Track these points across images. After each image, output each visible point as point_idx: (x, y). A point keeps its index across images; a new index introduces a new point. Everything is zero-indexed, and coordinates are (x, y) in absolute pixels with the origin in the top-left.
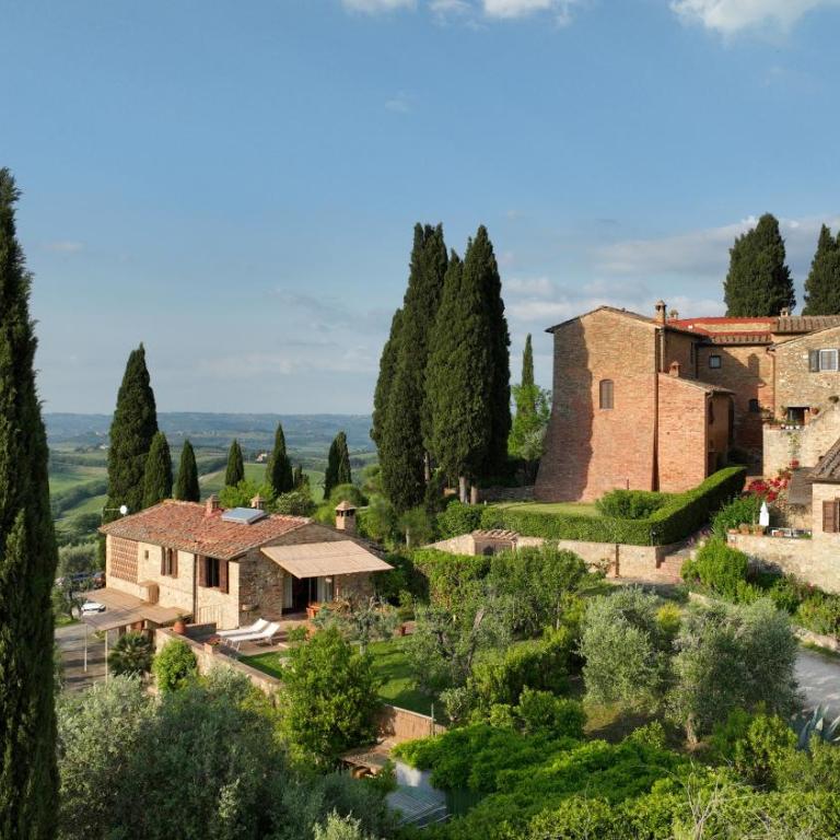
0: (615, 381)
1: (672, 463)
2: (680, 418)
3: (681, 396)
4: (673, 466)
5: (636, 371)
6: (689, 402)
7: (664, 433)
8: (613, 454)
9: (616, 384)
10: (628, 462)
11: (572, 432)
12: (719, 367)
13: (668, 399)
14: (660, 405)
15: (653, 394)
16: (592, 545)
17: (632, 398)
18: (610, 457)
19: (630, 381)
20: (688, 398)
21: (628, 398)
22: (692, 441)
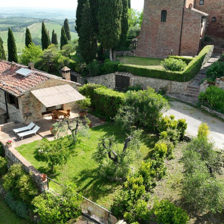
0: (167, 11)
1: (186, 43)
2: (191, 26)
3: (192, 18)
4: (186, 45)
5: (176, 7)
6: (195, 20)
7: (185, 31)
8: (164, 39)
9: (168, 12)
10: (170, 42)
11: (150, 30)
12: (203, 4)
13: (187, 19)
14: (184, 21)
15: (181, 16)
16: (161, 81)
17: (174, 18)
18: (163, 40)
19: (173, 11)
20: (195, 18)
21: (171, 18)
22: (194, 35)
